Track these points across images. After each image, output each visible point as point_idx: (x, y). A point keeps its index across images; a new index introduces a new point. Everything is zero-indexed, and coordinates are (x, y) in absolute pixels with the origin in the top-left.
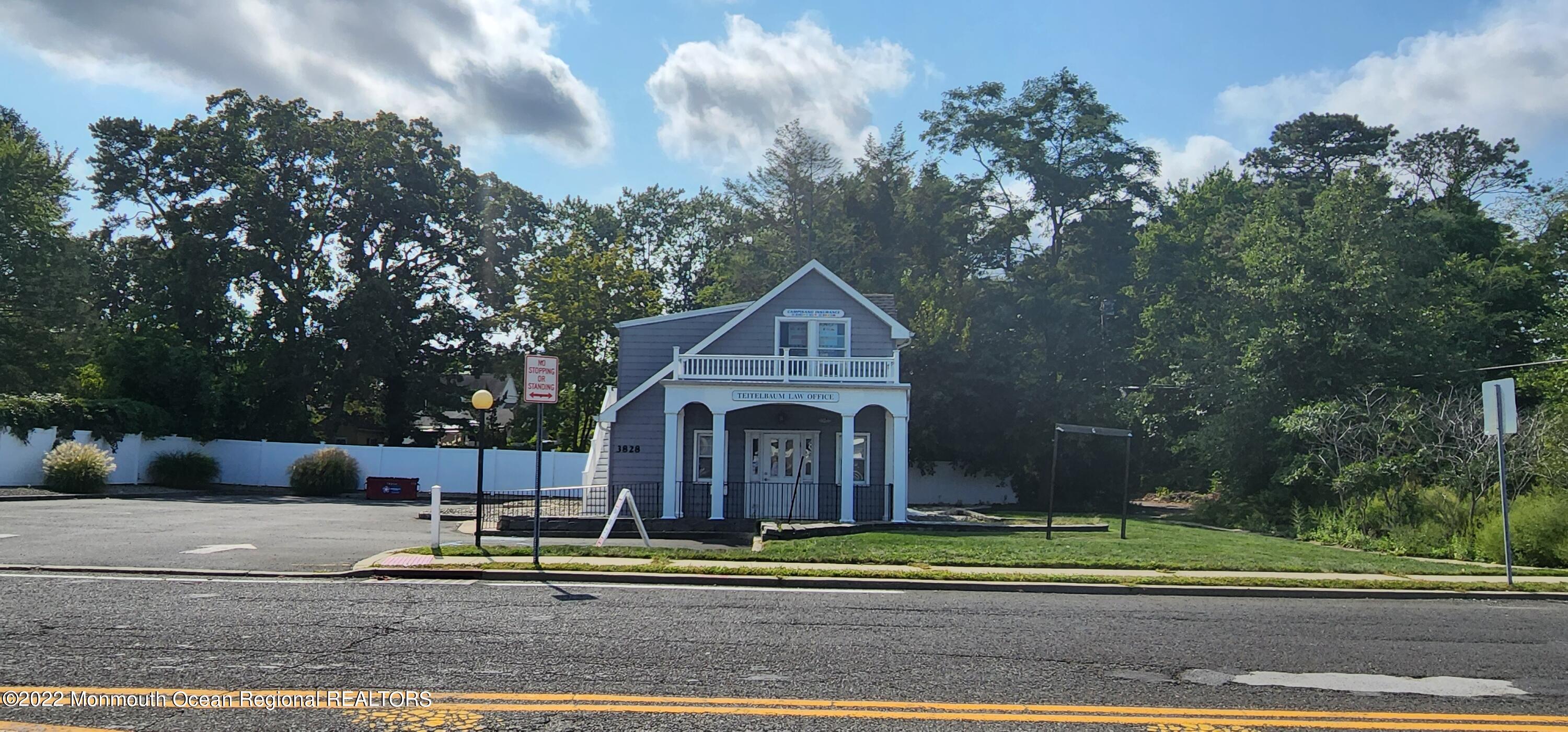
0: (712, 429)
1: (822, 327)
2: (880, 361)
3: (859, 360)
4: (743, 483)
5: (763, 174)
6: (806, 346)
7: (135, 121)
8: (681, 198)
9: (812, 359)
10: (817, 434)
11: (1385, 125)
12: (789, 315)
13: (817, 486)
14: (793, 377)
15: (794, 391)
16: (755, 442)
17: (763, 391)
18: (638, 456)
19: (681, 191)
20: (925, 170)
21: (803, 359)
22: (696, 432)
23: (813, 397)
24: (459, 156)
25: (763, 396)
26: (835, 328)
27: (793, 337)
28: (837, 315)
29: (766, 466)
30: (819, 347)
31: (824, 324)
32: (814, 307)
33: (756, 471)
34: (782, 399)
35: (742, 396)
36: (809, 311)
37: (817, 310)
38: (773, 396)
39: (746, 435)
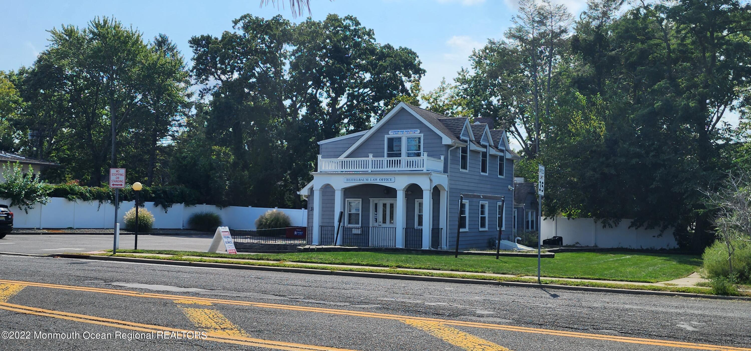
1: (410, 140)
4: (369, 227)
6: (400, 151)
7: (209, 36)
9: (404, 158)
12: (392, 134)
14: (373, 170)
15: (373, 177)
16: (375, 205)
17: (361, 177)
21: (397, 158)
22: (347, 200)
23: (382, 180)
25: (358, 180)
28: (416, 132)
29: (380, 218)
30: (408, 151)
31: (410, 138)
32: (404, 129)
33: (376, 222)
34: (367, 181)
35: (348, 180)
36: (402, 131)
37: (407, 130)
38: (363, 180)
39: (370, 201)
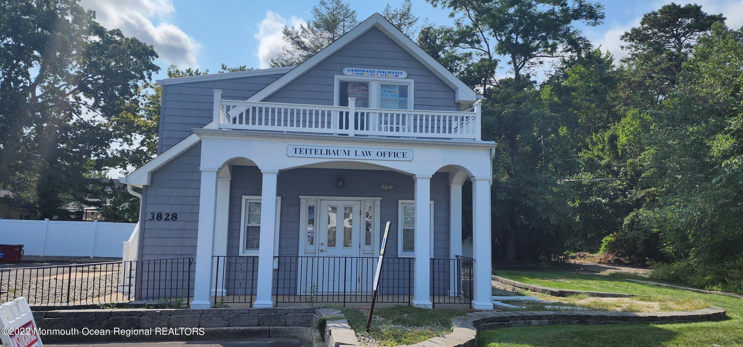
0: (261, 195)
1: (384, 89)
4: (297, 257)
5: (311, 25)
10: (378, 200)
11: (717, 14)
12: (349, 74)
14: (359, 132)
15: (361, 148)
16: (311, 209)
18: (174, 225)
20: (423, 32)
21: (371, 110)
22: (244, 198)
23: (384, 154)
24: (95, 18)
25: (324, 152)
28: (400, 76)
29: (322, 237)
31: (386, 86)
32: (378, 67)
33: (312, 243)
34: (347, 157)
35: (298, 151)
36: (371, 70)
37: (381, 70)
38: (337, 153)
39: (301, 201)
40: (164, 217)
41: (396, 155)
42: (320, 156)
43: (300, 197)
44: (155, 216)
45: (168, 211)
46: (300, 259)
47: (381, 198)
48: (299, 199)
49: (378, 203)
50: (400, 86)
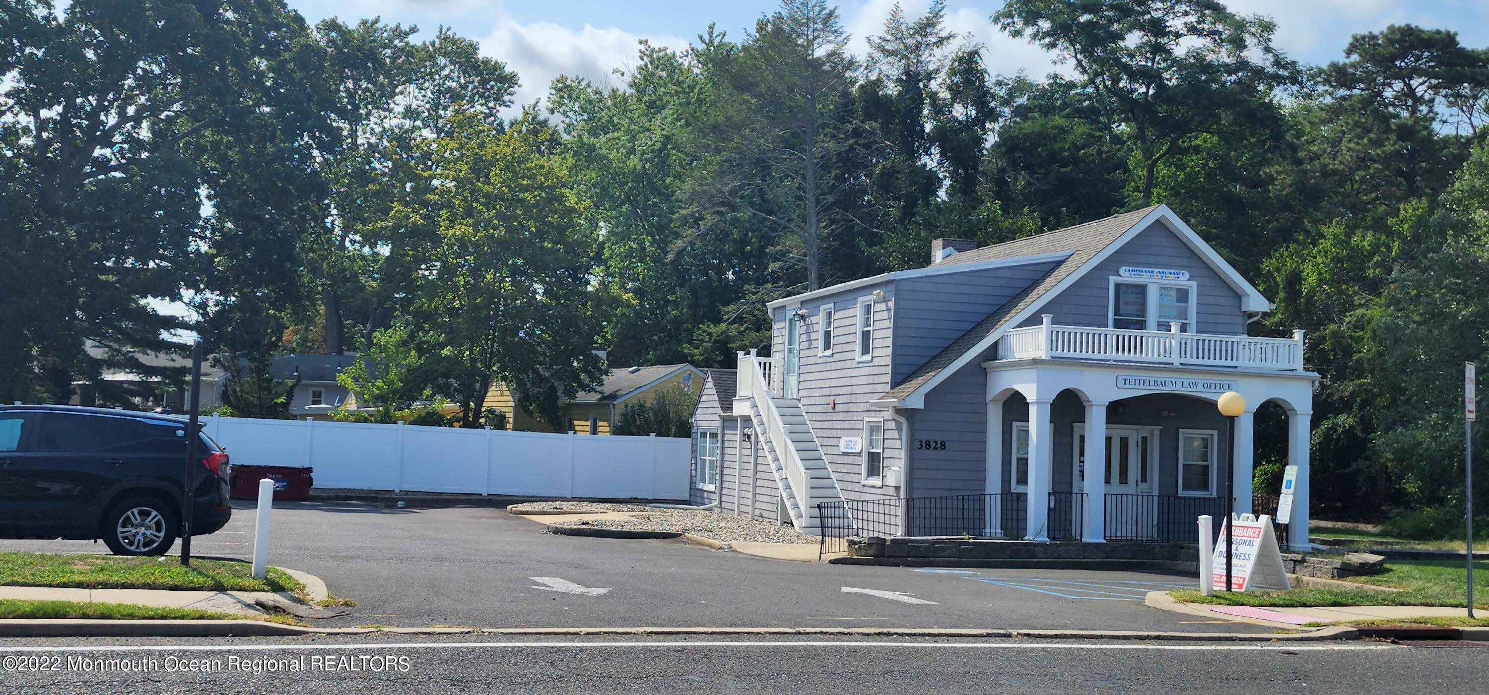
1: (1163, 291)
2: (1230, 340)
3: (1207, 337)
4: (1071, 493)
6: (1144, 316)
8: (415, 40)
10: (1157, 430)
12: (1126, 275)
13: (1156, 499)
14: (1183, 360)
15: (1188, 378)
18: (942, 454)
19: (413, 30)
21: (1139, 333)
22: (1015, 424)
23: (1209, 387)
25: (1152, 383)
26: (1174, 294)
27: (1126, 303)
28: (1181, 277)
30: (1160, 317)
31: (1165, 289)
32: (1157, 266)
33: (1083, 479)
34: (1174, 388)
35: (1127, 382)
36: (1151, 270)
37: (1161, 270)
38: (1164, 384)
39: (1075, 429)
40: (933, 445)
41: (1221, 386)
42: (1148, 387)
43: (1074, 424)
44: (924, 444)
45: (936, 439)
46: (1074, 495)
47: (1161, 427)
48: (1072, 427)
49: (1157, 433)
50: (1177, 289)
